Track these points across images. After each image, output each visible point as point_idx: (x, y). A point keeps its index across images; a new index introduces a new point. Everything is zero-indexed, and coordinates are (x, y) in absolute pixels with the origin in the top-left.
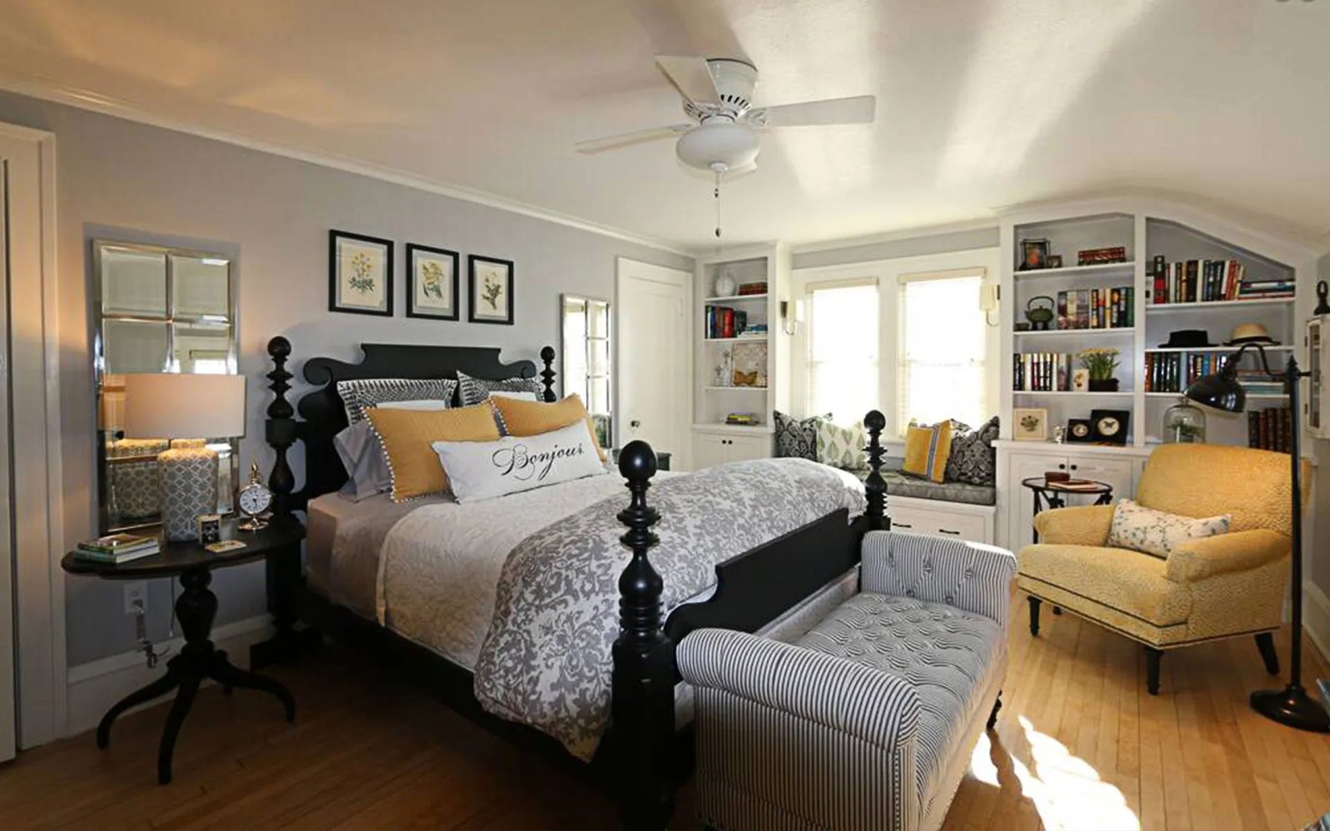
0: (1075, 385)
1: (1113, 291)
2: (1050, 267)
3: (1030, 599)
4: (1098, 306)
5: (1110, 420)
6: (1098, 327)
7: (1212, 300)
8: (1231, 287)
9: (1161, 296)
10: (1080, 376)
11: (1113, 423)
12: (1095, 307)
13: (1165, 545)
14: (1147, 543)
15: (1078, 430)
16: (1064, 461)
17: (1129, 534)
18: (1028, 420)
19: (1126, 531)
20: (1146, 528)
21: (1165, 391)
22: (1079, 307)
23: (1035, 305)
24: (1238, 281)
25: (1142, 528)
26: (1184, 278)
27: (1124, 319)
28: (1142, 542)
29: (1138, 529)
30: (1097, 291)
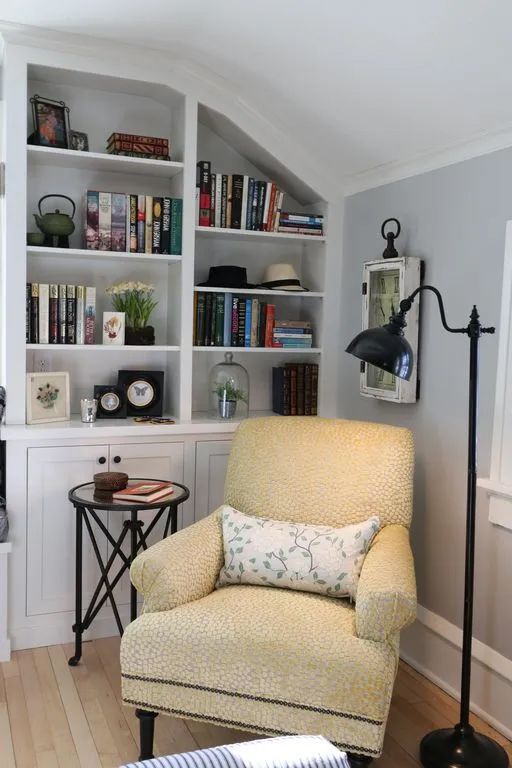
0: (106, 335)
1: (155, 200)
2: (75, 148)
3: (140, 714)
4: (137, 221)
5: (141, 384)
6: (136, 250)
7: (255, 229)
8: (272, 215)
9: (206, 217)
10: (113, 322)
11: (146, 388)
12: (133, 222)
13: (316, 575)
14: (288, 574)
15: (107, 401)
16: (102, 452)
17: (259, 564)
18: (46, 390)
19: (253, 561)
20: (282, 553)
21: (209, 345)
22: (114, 218)
23: (49, 206)
24: (280, 211)
25: (277, 553)
26: (230, 196)
27: (168, 243)
28: (280, 575)
29: (269, 555)
30: (136, 197)
